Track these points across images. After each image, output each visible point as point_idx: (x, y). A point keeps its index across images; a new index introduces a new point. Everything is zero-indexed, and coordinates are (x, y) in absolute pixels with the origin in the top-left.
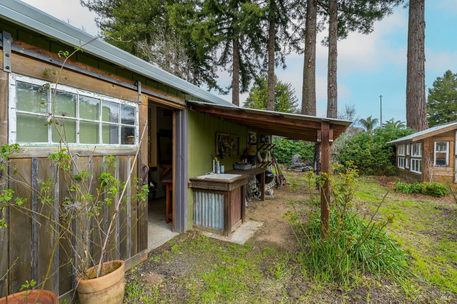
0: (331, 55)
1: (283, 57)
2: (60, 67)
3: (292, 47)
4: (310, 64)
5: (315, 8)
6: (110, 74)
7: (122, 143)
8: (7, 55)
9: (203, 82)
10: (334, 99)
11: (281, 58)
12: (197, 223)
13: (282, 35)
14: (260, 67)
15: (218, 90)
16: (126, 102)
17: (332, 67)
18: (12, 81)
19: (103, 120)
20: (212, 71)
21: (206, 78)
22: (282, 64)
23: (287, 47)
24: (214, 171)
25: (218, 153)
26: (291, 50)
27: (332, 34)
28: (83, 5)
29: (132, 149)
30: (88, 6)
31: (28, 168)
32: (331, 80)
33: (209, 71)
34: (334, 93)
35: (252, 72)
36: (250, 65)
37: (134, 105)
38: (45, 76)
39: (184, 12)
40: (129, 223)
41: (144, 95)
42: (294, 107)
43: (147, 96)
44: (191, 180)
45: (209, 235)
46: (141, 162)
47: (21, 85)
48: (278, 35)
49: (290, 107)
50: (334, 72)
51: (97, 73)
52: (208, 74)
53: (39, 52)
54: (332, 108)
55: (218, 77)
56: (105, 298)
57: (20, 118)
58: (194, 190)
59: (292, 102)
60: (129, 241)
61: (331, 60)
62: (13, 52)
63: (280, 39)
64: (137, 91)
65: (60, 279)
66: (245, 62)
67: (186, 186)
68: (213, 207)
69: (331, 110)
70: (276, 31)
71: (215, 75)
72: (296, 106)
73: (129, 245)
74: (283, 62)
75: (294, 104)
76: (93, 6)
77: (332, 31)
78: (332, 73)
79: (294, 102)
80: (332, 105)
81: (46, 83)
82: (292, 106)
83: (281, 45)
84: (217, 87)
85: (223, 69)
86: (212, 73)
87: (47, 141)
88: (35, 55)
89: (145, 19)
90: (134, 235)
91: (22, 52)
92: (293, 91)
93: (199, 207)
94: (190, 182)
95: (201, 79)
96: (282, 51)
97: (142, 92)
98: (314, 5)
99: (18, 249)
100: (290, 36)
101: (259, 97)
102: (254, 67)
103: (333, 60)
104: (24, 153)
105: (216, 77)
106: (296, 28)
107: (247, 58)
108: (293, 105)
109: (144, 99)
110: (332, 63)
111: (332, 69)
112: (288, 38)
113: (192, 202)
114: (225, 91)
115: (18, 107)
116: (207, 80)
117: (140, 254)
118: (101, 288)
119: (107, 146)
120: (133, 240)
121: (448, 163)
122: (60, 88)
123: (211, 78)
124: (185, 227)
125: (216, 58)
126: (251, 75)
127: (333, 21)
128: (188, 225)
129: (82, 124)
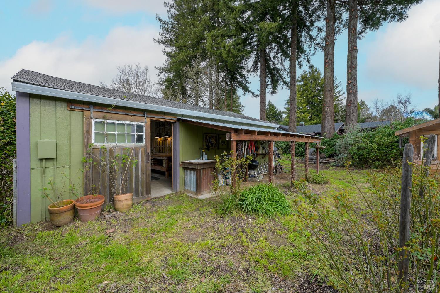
0: (350, 52)
1: (309, 58)
2: (108, 113)
3: (318, 47)
4: (327, 64)
5: (332, 11)
6: (131, 111)
7: (136, 142)
8: (92, 113)
9: (238, 88)
10: (353, 95)
11: (307, 59)
12: (186, 188)
13: (306, 38)
14: (285, 70)
15: (251, 94)
16: (138, 123)
17: (351, 64)
18: (93, 122)
19: (127, 132)
20: (245, 79)
21: (241, 84)
22: (308, 65)
23: (312, 48)
24: (202, 158)
25: (206, 147)
26: (317, 51)
27: (351, 32)
28: (155, 41)
29: (141, 145)
30: (158, 41)
31: (98, 152)
32: (350, 76)
33: (243, 79)
34: (353, 89)
35: (280, 75)
36: (278, 70)
37: (142, 124)
38: (104, 118)
39: (219, 36)
40: (140, 180)
41: (148, 118)
42: (340, 100)
43: (150, 119)
44: (182, 162)
45: (189, 194)
46: (147, 151)
47: (96, 122)
48: (303, 39)
49: (336, 101)
50: (353, 69)
51: (125, 112)
52: (242, 81)
53: (102, 109)
54: (350, 103)
55: (250, 83)
56: (122, 204)
57: (96, 134)
58: (185, 168)
59: (338, 95)
60: (140, 188)
61: (350, 57)
62: (93, 111)
63: (305, 42)
64: (144, 117)
65: (110, 196)
66: (272, 67)
67: (178, 166)
68: (193, 179)
69: (350, 106)
70: (301, 36)
71: (248, 82)
72: (343, 99)
73: (141, 190)
74: (309, 62)
75: (341, 98)
76: (161, 41)
77: (351, 29)
78: (351, 69)
79: (340, 96)
80: (351, 101)
81: (104, 120)
82: (338, 100)
83: (305, 47)
84: (249, 91)
85: (255, 74)
86: (245, 80)
87: (105, 142)
88: (100, 111)
89: (193, 45)
90: (143, 186)
91: (96, 110)
92: (339, 84)
93: (187, 178)
94: (181, 163)
95: (236, 86)
96: (307, 53)
97: (147, 117)
98: (331, 8)
99: (95, 181)
100: (314, 38)
101: (300, 93)
102: (281, 70)
103: (352, 57)
104: (97, 147)
105: (248, 83)
106: (320, 30)
107: (274, 64)
108: (339, 98)
109: (148, 120)
110: (351, 59)
111: (351, 65)
112: (313, 40)
113: (184, 175)
114: (256, 94)
115: (95, 131)
116: (241, 86)
117: (146, 196)
118: (121, 199)
119: (129, 143)
120: (142, 188)
121: (436, 157)
122: (109, 121)
123: (244, 84)
124: (177, 189)
125: (247, 67)
126: (279, 78)
127: (352, 19)
128: (180, 188)
129: (118, 135)
